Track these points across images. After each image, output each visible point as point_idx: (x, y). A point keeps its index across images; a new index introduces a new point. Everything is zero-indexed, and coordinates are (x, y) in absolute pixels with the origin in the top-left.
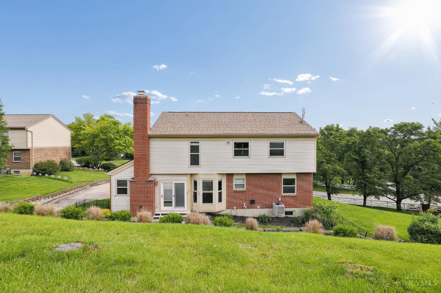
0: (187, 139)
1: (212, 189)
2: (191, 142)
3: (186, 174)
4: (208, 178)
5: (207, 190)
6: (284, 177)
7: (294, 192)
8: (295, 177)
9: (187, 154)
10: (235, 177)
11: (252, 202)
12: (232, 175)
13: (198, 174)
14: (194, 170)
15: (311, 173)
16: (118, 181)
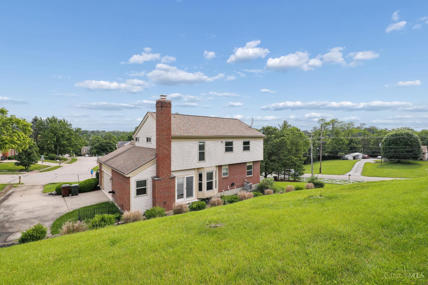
0: (197, 140)
1: (212, 178)
2: (199, 142)
3: (194, 169)
4: (209, 170)
5: (209, 180)
6: (248, 165)
7: (251, 174)
8: (252, 164)
9: (196, 152)
10: (223, 168)
11: (233, 185)
12: (221, 166)
13: (204, 168)
14: (201, 164)
15: (259, 161)
16: (137, 182)
